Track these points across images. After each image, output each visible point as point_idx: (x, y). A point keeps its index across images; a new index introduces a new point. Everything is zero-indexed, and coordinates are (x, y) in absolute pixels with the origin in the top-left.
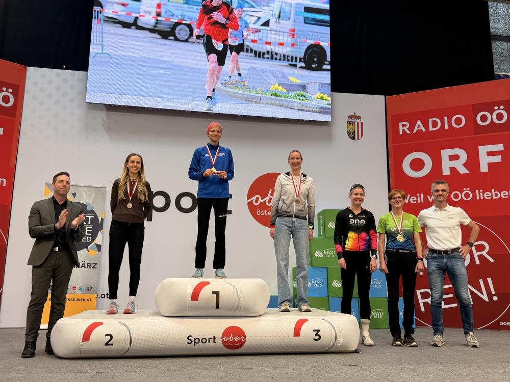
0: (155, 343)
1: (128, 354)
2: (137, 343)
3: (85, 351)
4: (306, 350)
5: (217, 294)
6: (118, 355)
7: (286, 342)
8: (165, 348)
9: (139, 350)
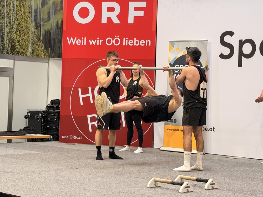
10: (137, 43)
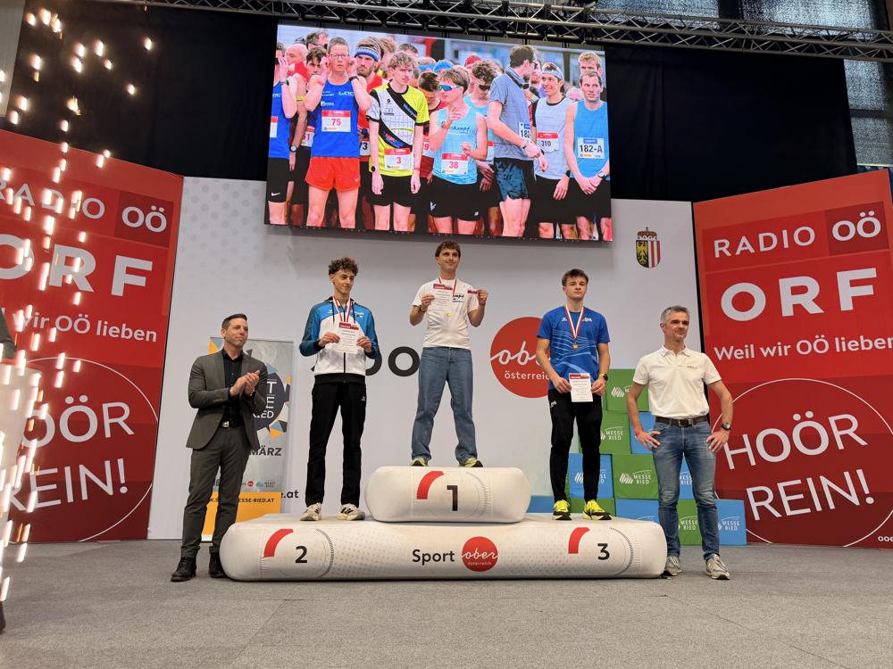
0: (367, 559)
1: (328, 576)
2: (342, 559)
3: (267, 571)
4: (588, 574)
5: (454, 489)
6: (314, 577)
7: (556, 561)
8: (381, 567)
9: (344, 570)
10: (127, 333)
